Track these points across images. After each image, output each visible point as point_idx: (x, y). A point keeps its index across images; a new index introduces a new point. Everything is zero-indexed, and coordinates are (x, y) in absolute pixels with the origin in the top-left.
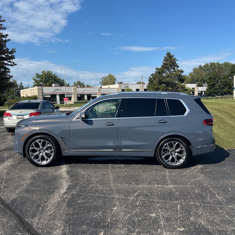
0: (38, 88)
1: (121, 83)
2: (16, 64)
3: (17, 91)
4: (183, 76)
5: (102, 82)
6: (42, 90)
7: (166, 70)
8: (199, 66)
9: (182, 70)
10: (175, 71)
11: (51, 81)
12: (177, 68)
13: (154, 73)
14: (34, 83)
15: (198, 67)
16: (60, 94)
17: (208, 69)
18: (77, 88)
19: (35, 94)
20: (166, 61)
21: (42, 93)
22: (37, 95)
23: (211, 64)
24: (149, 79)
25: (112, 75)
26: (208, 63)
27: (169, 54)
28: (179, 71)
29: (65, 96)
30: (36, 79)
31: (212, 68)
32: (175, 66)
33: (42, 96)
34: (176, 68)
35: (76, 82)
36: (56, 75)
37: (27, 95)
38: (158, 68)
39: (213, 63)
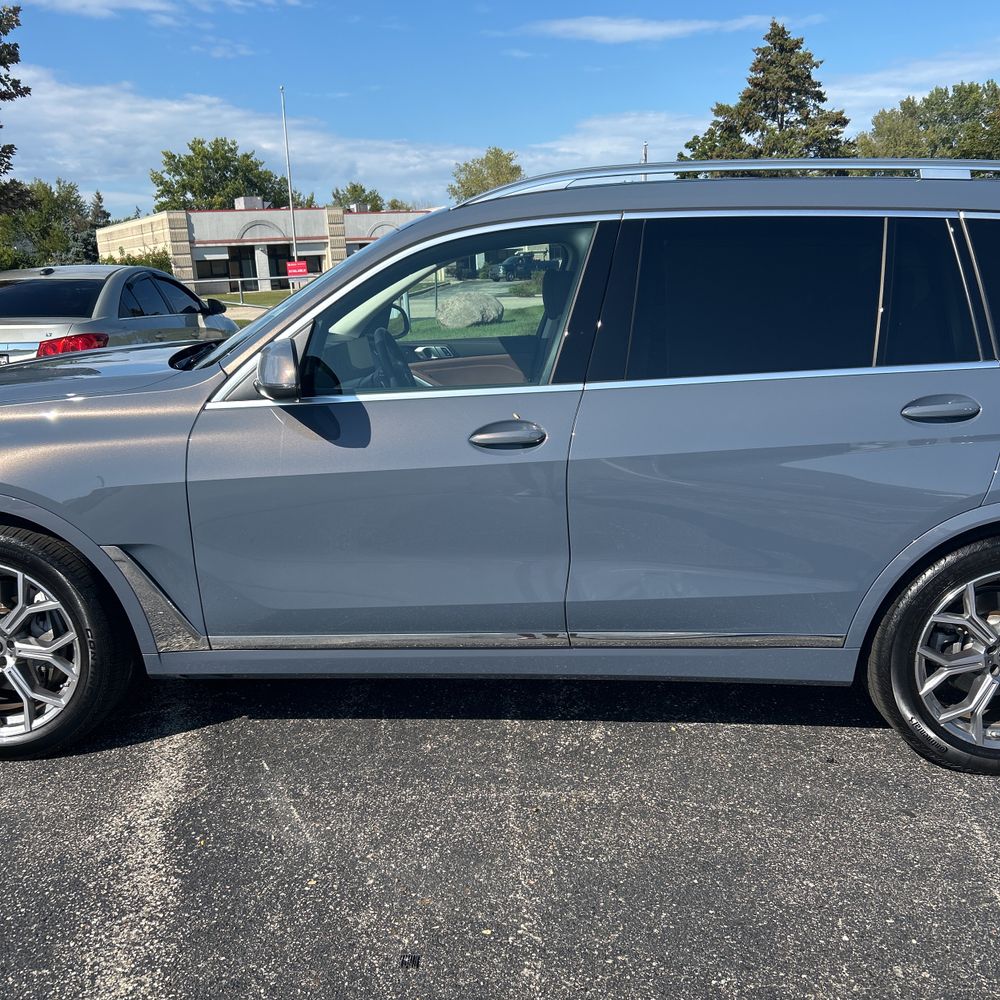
0: (171, 216)
2: (27, 90)
3: (84, 235)
4: (847, 142)
5: (457, 185)
6: (190, 227)
7: (762, 114)
8: (902, 104)
9: (842, 113)
10: (806, 119)
11: (230, 187)
12: (817, 103)
13: (701, 136)
14: (156, 198)
15: (899, 109)
16: (268, 246)
17: (944, 117)
18: (344, 213)
19: (160, 248)
20: (763, 70)
21: (192, 241)
22: (170, 251)
23: (958, 90)
25: (505, 153)
26: (944, 88)
27: (777, 35)
28: (826, 118)
29: (294, 254)
30: (167, 177)
31: (964, 109)
32: (807, 93)
33: (189, 256)
34: (812, 102)
35: (344, 187)
36: (253, 159)
37: (127, 252)
38: (725, 103)
39: (971, 87)
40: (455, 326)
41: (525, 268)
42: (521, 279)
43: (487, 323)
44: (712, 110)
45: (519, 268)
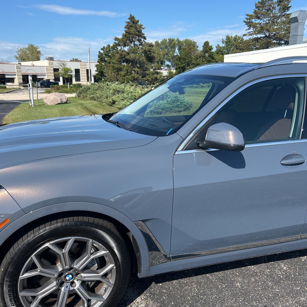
1: (51, 59)
5: (18, 56)
7: (128, 41)
8: (155, 42)
9: (152, 43)
10: (141, 44)
12: (144, 40)
13: (106, 46)
17: (166, 47)
20: (128, 28)
23: (170, 40)
24: (98, 55)
25: (35, 46)
26: (166, 39)
27: (132, 18)
28: (147, 45)
31: (171, 45)
32: (141, 36)
34: (142, 39)
38: (118, 37)
39: (173, 39)
40: (51, 104)
41: (47, 84)
42: (46, 88)
43: (63, 103)
44: (114, 39)
45: (45, 84)
